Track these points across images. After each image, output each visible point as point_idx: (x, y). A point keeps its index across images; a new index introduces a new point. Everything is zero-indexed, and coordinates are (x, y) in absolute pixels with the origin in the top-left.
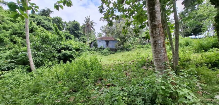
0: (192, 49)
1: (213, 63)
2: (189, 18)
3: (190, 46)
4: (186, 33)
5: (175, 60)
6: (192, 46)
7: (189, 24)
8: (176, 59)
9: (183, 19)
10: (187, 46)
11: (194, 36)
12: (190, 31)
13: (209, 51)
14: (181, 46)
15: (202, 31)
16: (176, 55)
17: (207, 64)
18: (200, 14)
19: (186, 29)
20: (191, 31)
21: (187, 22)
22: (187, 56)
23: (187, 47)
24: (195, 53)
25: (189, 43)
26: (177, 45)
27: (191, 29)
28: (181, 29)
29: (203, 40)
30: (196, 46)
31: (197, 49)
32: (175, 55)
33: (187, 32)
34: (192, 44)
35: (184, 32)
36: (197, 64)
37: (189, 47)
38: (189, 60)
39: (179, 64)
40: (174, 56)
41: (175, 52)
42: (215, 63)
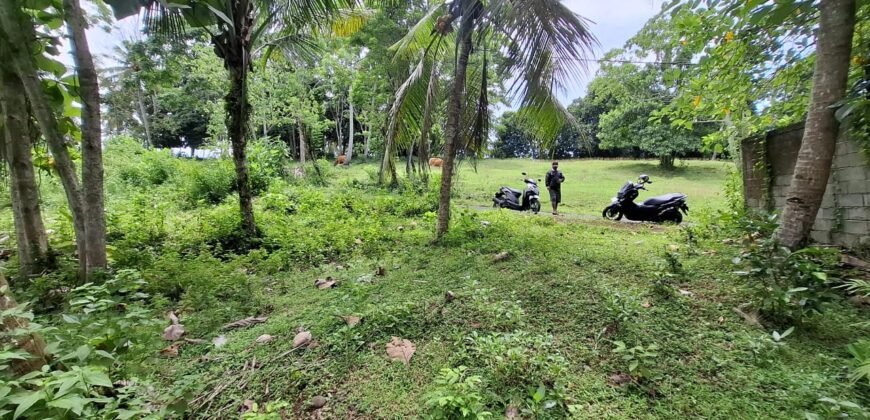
0: (175, 194)
1: (229, 237)
2: (166, 77)
3: (170, 182)
4: (158, 131)
5: (87, 245)
6: (178, 186)
7: (166, 99)
8: (92, 239)
9: (145, 73)
10: (159, 182)
11: (187, 151)
12: (174, 129)
13: (224, 203)
14: (137, 184)
15: (208, 136)
16: (93, 222)
17: (213, 243)
18: (200, 76)
19: (157, 115)
20: (178, 130)
21: (163, 92)
22: (152, 223)
23: (161, 188)
24: (186, 209)
25: (168, 171)
26: (94, 174)
27: (179, 123)
28: (140, 115)
29: (207, 165)
30: (190, 185)
31: (191, 195)
32: (85, 224)
33: (165, 131)
34: (178, 178)
35: (151, 128)
36: (183, 248)
37: (168, 189)
38: (157, 240)
39: (111, 260)
40: (80, 227)
41: (84, 208)
42: (232, 239)
